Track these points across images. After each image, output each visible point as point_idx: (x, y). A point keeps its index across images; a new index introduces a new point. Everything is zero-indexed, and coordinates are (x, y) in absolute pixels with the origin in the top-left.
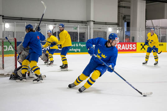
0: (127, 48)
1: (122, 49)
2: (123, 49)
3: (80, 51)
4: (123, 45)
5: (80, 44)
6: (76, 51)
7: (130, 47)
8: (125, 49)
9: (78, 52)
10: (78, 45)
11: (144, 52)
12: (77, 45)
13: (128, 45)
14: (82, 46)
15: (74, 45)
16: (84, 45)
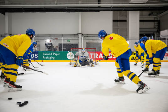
1: (99, 58)
3: (54, 59)
4: (101, 54)
5: (54, 53)
6: (50, 59)
9: (52, 59)
12: (51, 54)
14: (56, 54)
15: (49, 54)
16: (58, 54)
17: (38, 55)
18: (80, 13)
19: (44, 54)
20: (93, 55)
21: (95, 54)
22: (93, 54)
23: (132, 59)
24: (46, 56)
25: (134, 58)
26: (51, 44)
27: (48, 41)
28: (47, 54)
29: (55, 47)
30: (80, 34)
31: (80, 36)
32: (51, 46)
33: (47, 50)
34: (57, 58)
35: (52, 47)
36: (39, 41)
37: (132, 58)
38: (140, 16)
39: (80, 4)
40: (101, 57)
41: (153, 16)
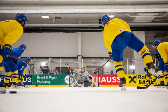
0: (109, 80)
1: (102, 82)
2: (104, 82)
3: (50, 83)
4: (104, 78)
6: (46, 83)
7: (112, 80)
8: (106, 82)
9: (48, 84)
10: (49, 78)
11: (134, 86)
12: (47, 78)
13: (111, 77)
14: (53, 78)
15: (44, 78)
16: (55, 78)
17: (31, 79)
18: (80, 33)
19: (38, 78)
20: (94, 79)
21: (97, 78)
22: (95, 77)
23: (139, 84)
24: (40, 80)
25: (142, 82)
26: (47, 67)
27: (43, 64)
28: (42, 78)
29: (52, 71)
30: (80, 56)
31: (80, 58)
32: (46, 69)
33: (42, 73)
34: (54, 83)
35: (48, 70)
36: (33, 64)
37: (139, 82)
38: (145, 38)
39: (80, 23)
40: (103, 81)
41: (159, 38)
